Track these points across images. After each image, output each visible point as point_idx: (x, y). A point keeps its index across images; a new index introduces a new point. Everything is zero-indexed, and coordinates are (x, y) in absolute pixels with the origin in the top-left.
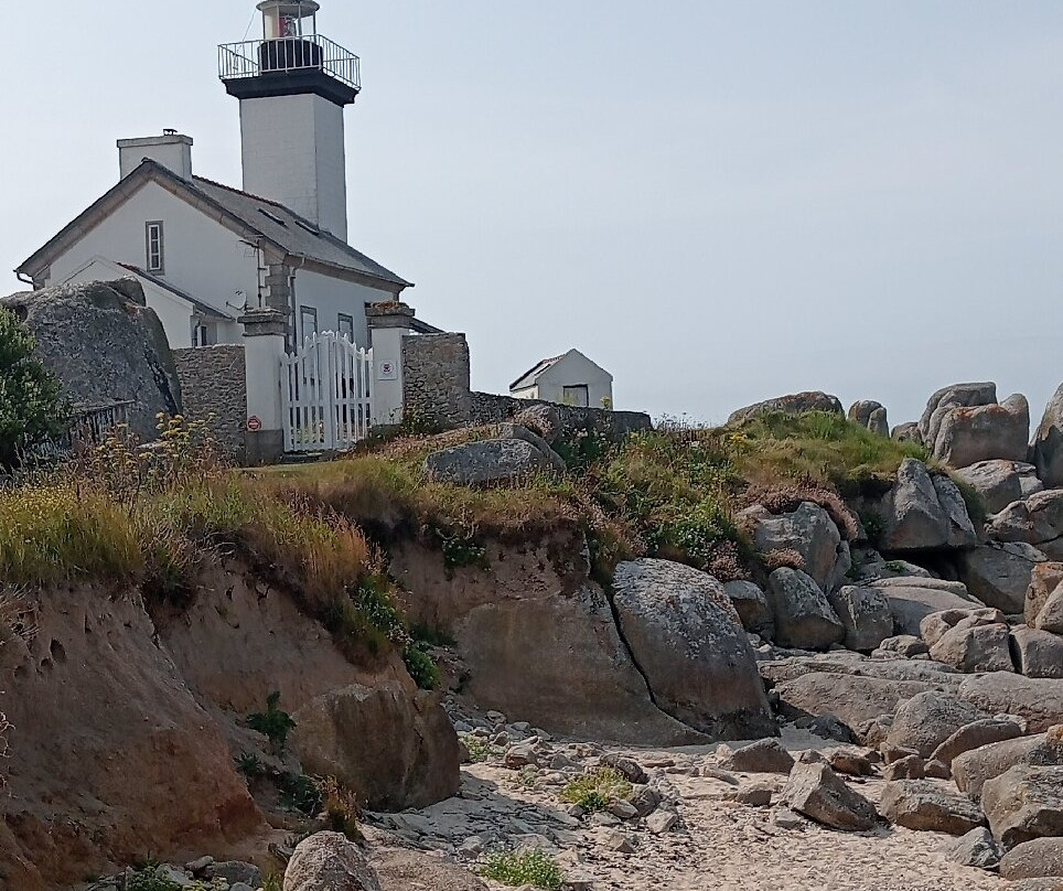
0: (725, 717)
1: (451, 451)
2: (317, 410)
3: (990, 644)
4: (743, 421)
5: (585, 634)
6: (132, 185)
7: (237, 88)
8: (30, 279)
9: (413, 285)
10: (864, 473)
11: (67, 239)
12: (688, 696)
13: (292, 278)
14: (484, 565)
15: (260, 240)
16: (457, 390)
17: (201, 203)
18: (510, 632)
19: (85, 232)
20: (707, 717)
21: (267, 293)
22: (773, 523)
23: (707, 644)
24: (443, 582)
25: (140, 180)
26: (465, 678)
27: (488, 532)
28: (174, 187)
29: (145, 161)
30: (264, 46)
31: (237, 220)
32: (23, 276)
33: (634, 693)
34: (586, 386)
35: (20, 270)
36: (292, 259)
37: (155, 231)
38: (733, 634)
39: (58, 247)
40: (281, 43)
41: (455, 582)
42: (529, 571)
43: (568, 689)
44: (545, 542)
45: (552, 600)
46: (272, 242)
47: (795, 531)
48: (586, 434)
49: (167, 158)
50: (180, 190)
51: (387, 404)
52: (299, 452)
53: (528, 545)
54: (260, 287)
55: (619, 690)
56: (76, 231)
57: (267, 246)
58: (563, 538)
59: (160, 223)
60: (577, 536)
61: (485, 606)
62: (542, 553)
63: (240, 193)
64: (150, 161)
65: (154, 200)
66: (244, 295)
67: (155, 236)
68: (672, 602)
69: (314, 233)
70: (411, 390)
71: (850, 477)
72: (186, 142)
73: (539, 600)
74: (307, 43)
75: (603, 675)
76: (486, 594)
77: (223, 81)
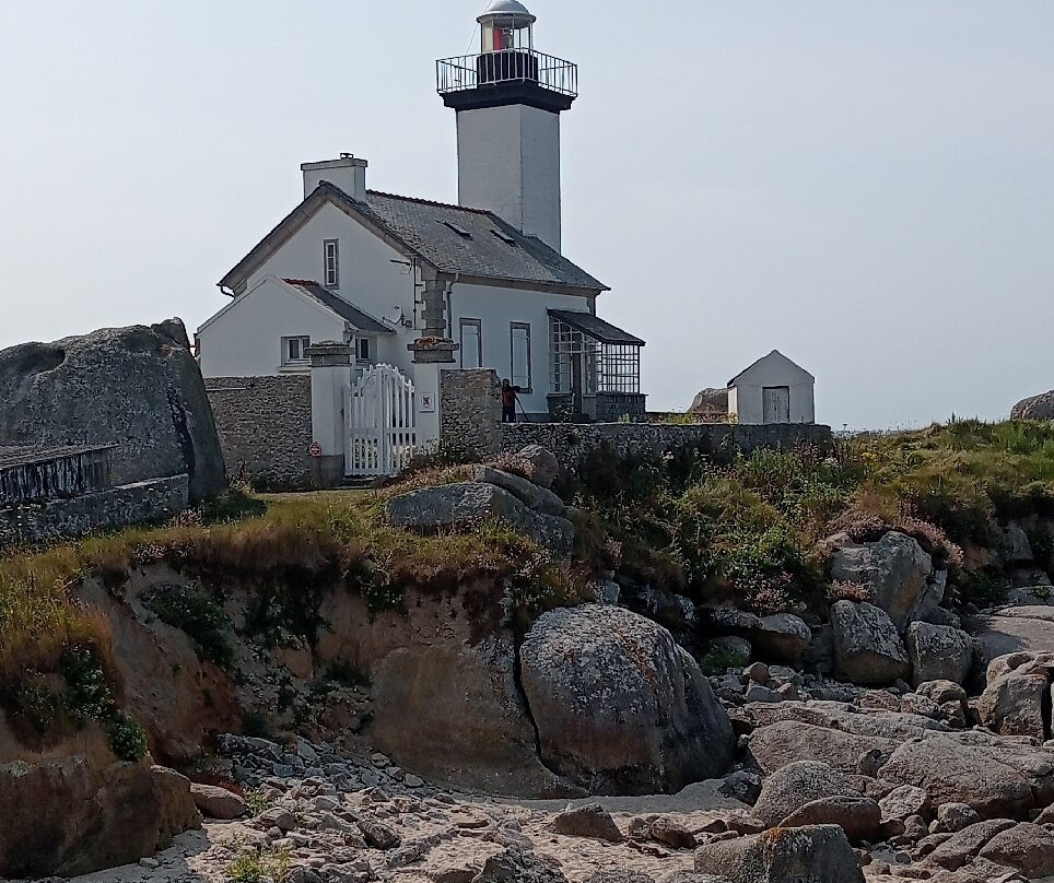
0: (606, 773)
1: (413, 495)
3: (1022, 696)
5: (483, 683)
7: (454, 100)
9: (609, 289)
10: (1037, 490)
11: (258, 257)
12: (571, 750)
13: (449, 293)
14: (402, 610)
15: (415, 259)
18: (419, 676)
19: (275, 249)
20: (587, 773)
21: (424, 308)
22: (852, 552)
23: (599, 700)
24: (366, 624)
25: (319, 200)
26: (366, 720)
27: (404, 581)
28: (347, 208)
29: (322, 183)
30: (481, 59)
33: (519, 742)
34: (787, 387)
35: (222, 284)
37: (332, 249)
38: (633, 689)
40: (498, 55)
41: (376, 625)
42: (441, 618)
43: (456, 736)
44: (462, 590)
45: (458, 647)
46: (425, 260)
47: (873, 562)
48: (672, 457)
51: (429, 432)
52: (357, 476)
53: (444, 594)
54: (416, 302)
55: (505, 740)
58: (483, 586)
59: (336, 241)
60: (499, 585)
61: (400, 650)
62: (457, 602)
64: (327, 183)
66: (399, 311)
67: (331, 254)
68: (572, 656)
69: (507, 241)
71: (1020, 495)
72: (359, 164)
73: (447, 648)
74: (520, 55)
75: (492, 724)
76: (402, 638)
77: (441, 95)
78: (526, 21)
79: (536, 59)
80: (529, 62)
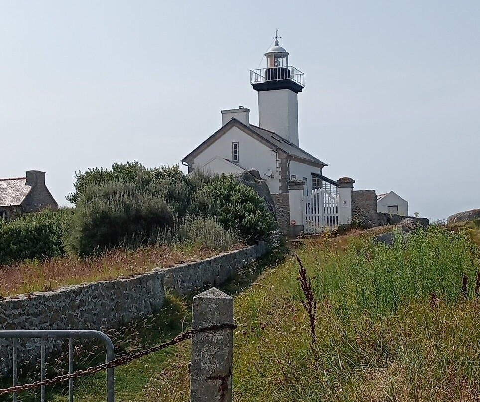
2: (317, 218)
4: (465, 222)
6: (227, 128)
7: (257, 87)
8: (187, 164)
9: (327, 165)
13: (289, 164)
15: (277, 150)
16: (373, 212)
17: (254, 135)
19: (208, 146)
21: (280, 170)
25: (230, 126)
28: (243, 129)
29: (233, 119)
30: (268, 70)
31: (268, 141)
32: (184, 163)
34: (397, 206)
35: (183, 160)
36: (290, 157)
37: (236, 146)
39: (198, 151)
40: (272, 69)
46: (282, 150)
49: (240, 118)
50: (246, 130)
51: (345, 217)
54: (277, 167)
56: (205, 146)
57: (280, 152)
59: (238, 143)
63: (259, 128)
64: (234, 119)
65: (236, 134)
66: (271, 171)
67: (235, 148)
69: (290, 145)
70: (354, 211)
72: (248, 111)
74: (283, 69)
77: (252, 84)
78: (286, 55)
79: (289, 71)
80: (286, 72)
